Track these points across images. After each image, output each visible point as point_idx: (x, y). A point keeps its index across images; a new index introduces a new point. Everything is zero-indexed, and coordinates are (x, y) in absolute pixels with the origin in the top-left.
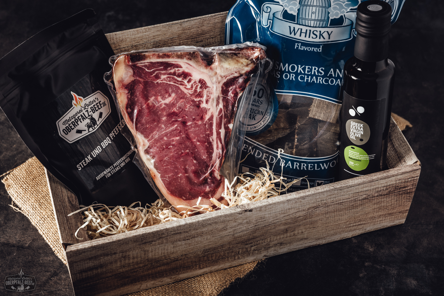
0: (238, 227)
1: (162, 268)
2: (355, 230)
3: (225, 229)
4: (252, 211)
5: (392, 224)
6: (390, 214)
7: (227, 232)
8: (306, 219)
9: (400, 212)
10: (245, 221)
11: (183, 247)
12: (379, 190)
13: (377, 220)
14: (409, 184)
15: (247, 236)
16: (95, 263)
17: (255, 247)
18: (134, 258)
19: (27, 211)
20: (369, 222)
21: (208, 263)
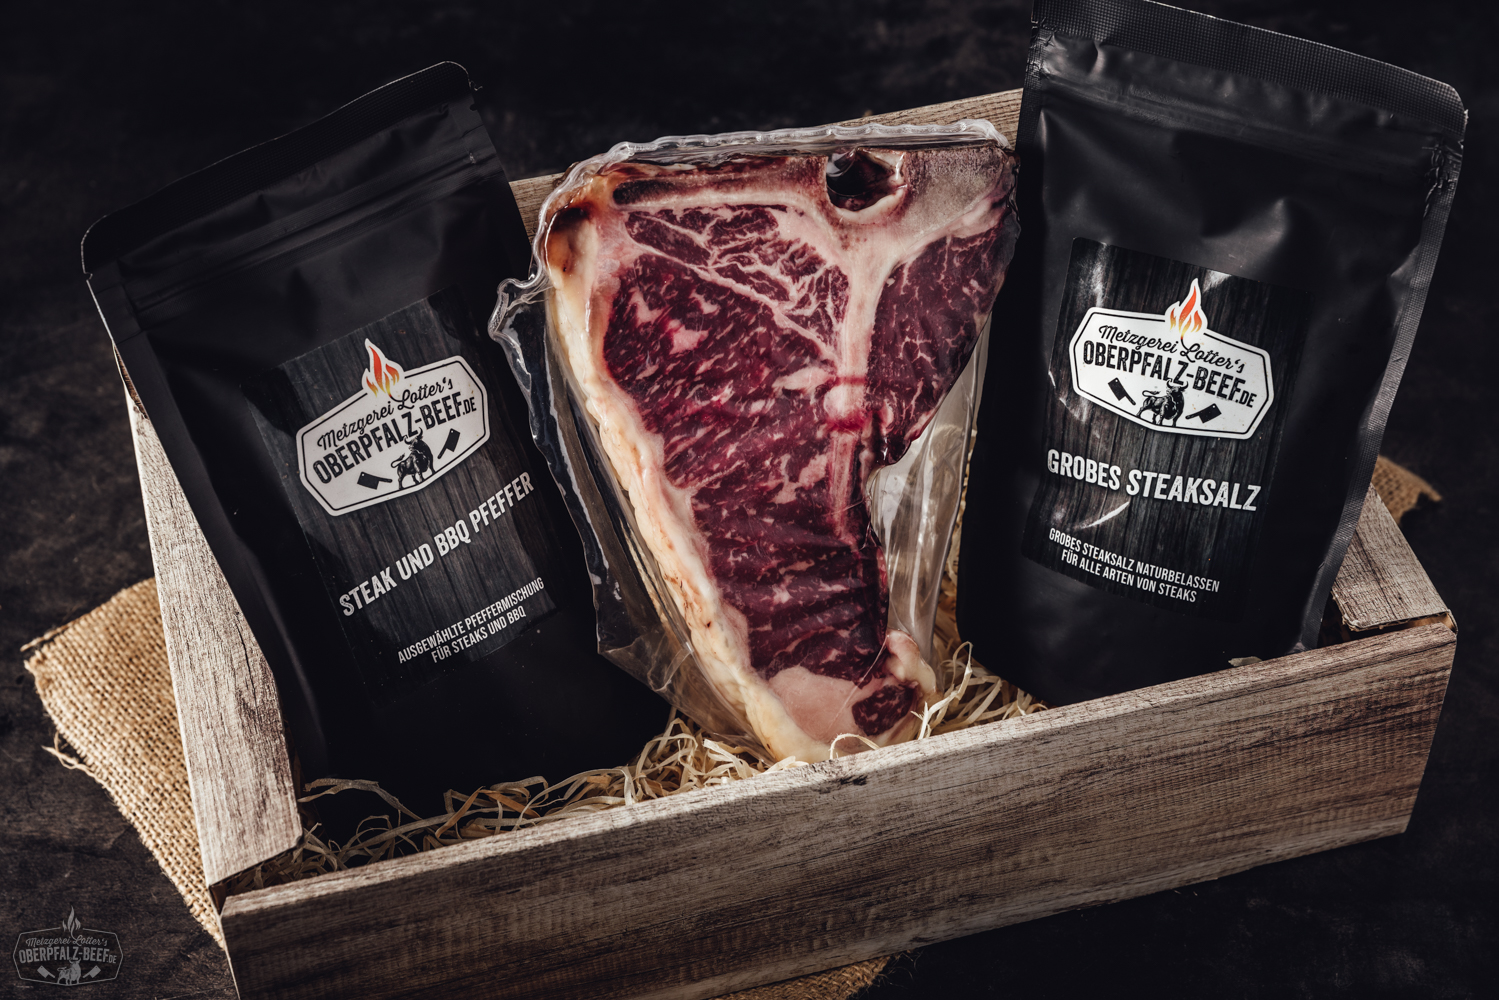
0: (819, 839)
1: (558, 976)
2: (1231, 852)
3: (772, 843)
4: (864, 783)
5: (1361, 834)
6: (1354, 798)
7: (779, 853)
8: (1054, 813)
9: (1387, 794)
10: (842, 816)
11: (628, 904)
12: (1310, 713)
13: (1306, 817)
14: (1415, 694)
15: (849, 870)
16: (323, 955)
17: (882, 906)
18: (457, 941)
19: (104, 766)
20: (1278, 824)
21: (719, 960)
